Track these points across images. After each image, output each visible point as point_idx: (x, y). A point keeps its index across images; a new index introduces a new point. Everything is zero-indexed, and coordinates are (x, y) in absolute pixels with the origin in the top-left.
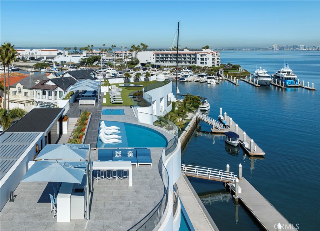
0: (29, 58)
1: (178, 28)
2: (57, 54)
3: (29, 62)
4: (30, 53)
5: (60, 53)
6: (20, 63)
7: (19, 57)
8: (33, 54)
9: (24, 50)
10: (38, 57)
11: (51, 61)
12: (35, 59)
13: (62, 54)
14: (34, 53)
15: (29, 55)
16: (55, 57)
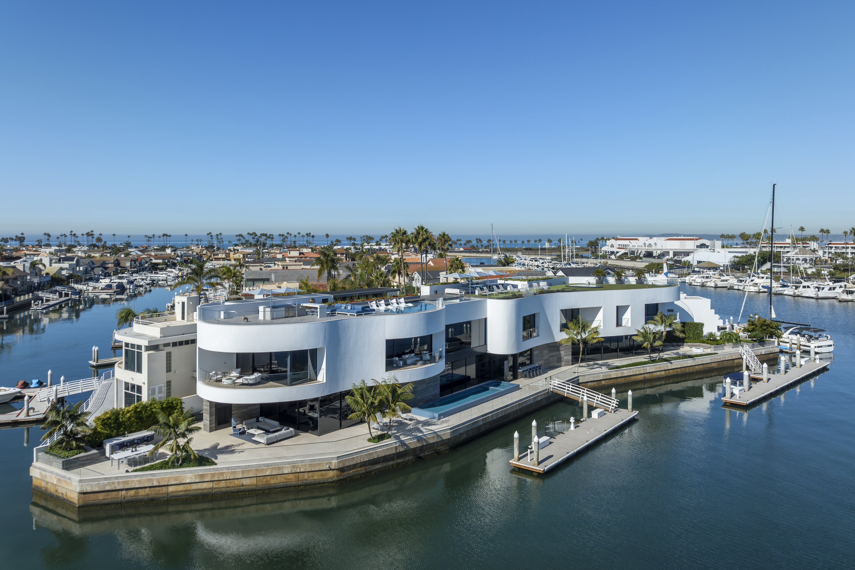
0: (643, 252)
1: (773, 196)
2: (697, 246)
3: (640, 261)
4: (645, 244)
5: (703, 246)
6: (625, 262)
7: (627, 251)
8: (650, 245)
9: (636, 239)
10: (659, 252)
11: (680, 259)
12: (654, 255)
13: (707, 247)
14: (653, 244)
15: (643, 247)
16: (692, 252)
